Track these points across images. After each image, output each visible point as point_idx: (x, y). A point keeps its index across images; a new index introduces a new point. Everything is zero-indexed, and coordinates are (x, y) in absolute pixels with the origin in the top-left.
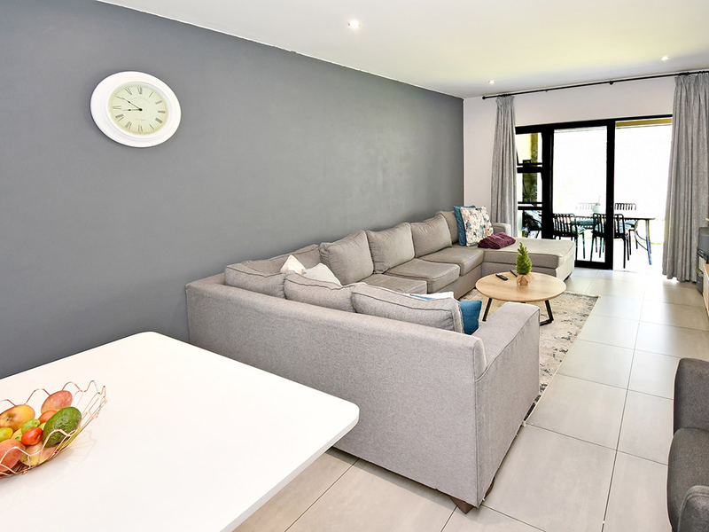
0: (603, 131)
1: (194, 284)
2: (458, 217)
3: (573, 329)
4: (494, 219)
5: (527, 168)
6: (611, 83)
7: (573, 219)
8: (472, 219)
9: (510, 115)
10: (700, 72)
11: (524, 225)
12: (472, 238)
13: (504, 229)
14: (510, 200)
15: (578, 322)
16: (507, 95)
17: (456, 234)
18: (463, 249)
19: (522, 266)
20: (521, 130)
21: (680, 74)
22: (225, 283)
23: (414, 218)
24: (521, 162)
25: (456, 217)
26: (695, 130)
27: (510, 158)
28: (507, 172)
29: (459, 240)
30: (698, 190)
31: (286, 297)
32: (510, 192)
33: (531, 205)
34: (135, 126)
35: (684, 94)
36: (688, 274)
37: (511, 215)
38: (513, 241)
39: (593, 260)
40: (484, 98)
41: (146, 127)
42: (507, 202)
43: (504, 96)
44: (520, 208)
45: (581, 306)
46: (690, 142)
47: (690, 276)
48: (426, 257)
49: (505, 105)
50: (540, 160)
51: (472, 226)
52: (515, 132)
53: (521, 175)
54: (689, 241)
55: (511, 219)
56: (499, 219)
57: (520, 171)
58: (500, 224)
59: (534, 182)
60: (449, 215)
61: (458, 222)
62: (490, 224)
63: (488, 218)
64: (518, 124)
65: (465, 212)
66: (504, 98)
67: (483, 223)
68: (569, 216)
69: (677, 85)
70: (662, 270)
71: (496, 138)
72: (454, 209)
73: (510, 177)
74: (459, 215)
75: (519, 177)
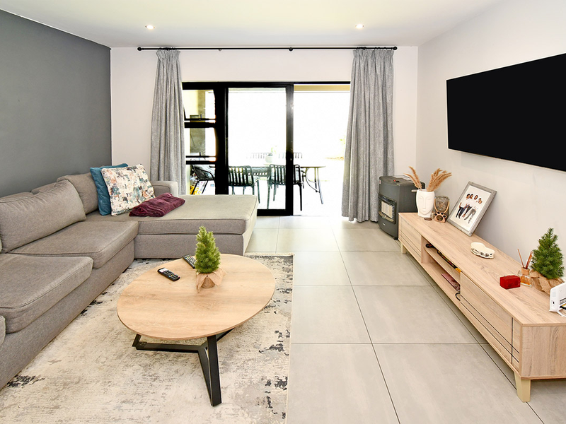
0: (282, 92)
2: (98, 181)
4: (155, 176)
5: (196, 123)
6: (291, 49)
8: (121, 182)
9: (175, 69)
10: (376, 48)
12: (118, 205)
13: (169, 189)
14: (177, 155)
16: (170, 49)
17: (93, 202)
18: (108, 217)
20: (188, 86)
21: (357, 48)
24: (188, 117)
25: (94, 180)
26: (372, 95)
27: (175, 112)
28: (172, 127)
29: (100, 206)
30: (375, 145)
33: (202, 159)
35: (362, 65)
36: (367, 215)
37: (177, 171)
38: (182, 202)
39: (270, 208)
40: (140, 49)
43: (167, 49)
44: (188, 163)
46: (367, 105)
47: (369, 216)
49: (169, 58)
51: (120, 191)
52: (181, 87)
53: (188, 129)
54: (367, 188)
55: (177, 175)
56: (162, 176)
57: (187, 125)
58: (163, 182)
59: (203, 137)
60: (84, 180)
61: (97, 187)
62: (149, 184)
63: (145, 177)
64: (185, 80)
65: (109, 174)
66: (166, 51)
67: (139, 184)
69: (356, 57)
70: (341, 212)
71: (157, 92)
72: (91, 171)
73: (176, 133)
74: (98, 179)
75: (187, 131)
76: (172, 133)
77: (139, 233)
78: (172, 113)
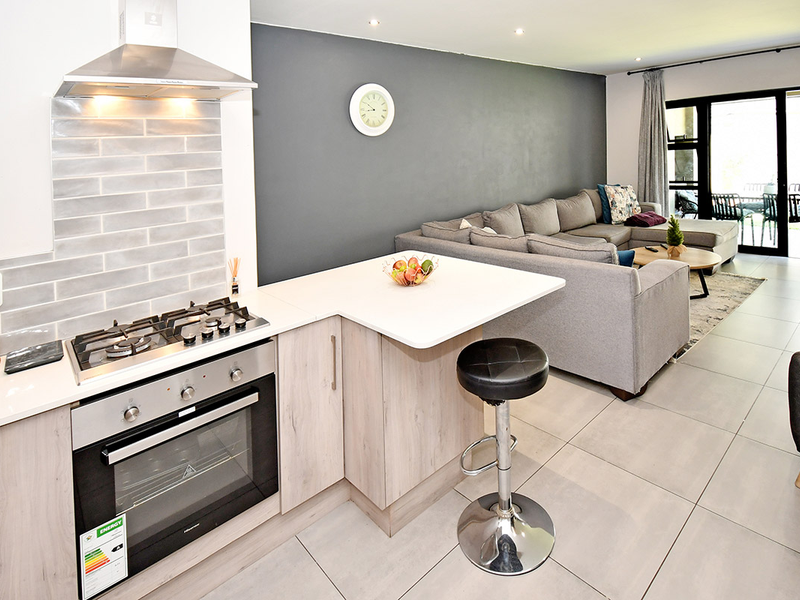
0: (772, 101)
1: (401, 236)
2: (603, 196)
3: (731, 303)
4: (642, 199)
5: (680, 144)
6: (778, 50)
7: (737, 202)
8: (618, 198)
9: (659, 89)
11: (677, 207)
12: (616, 216)
13: (653, 209)
14: (660, 178)
15: (738, 299)
16: (655, 69)
17: (600, 212)
18: (609, 226)
19: (674, 239)
20: (671, 105)
22: (422, 235)
23: (559, 195)
24: (672, 138)
25: (600, 195)
27: (659, 134)
29: (604, 218)
31: (471, 244)
32: (660, 169)
33: (685, 184)
34: (371, 122)
37: (661, 195)
38: (664, 221)
39: (764, 246)
40: (629, 74)
41: (377, 122)
42: (657, 180)
43: (651, 70)
44: (672, 188)
45: (743, 286)
48: (572, 232)
49: (653, 79)
50: (695, 136)
51: (617, 205)
52: (665, 106)
53: (672, 152)
55: (661, 199)
56: (647, 198)
57: (671, 147)
58: (648, 203)
59: (688, 159)
60: (594, 193)
61: (602, 200)
62: (637, 202)
63: (635, 197)
64: (669, 98)
65: (610, 190)
66: (651, 73)
67: (630, 202)
68: (732, 197)
71: (643, 115)
72: (598, 187)
73: (660, 155)
74: (603, 193)
75: (671, 154)
76: (657, 155)
77: (631, 239)
78: (657, 135)
